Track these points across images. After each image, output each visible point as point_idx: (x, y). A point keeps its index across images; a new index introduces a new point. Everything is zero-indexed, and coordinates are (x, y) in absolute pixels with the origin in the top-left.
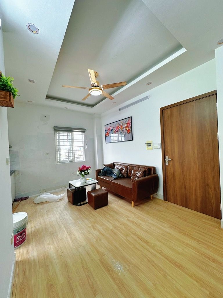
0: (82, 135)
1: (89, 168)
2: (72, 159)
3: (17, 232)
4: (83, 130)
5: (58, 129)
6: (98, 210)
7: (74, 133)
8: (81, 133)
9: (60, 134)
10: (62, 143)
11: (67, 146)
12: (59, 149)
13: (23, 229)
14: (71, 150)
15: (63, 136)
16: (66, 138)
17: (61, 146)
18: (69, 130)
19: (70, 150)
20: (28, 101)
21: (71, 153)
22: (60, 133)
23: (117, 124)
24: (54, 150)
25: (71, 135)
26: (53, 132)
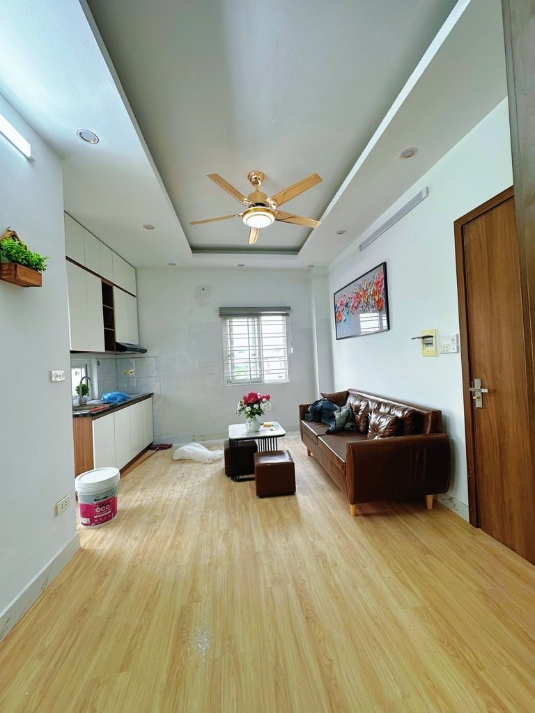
0: (281, 323)
1: (264, 400)
2: (258, 376)
3: (95, 500)
4: (285, 311)
5: (227, 313)
7: (263, 318)
8: (280, 318)
9: (234, 324)
10: (236, 343)
11: (247, 348)
12: (232, 355)
13: (106, 497)
14: (258, 357)
15: (240, 327)
16: (244, 330)
17: (235, 349)
18: (253, 312)
19: (254, 357)
20: (169, 264)
21: (258, 364)
22: (234, 320)
23: (354, 288)
24: (222, 357)
25: (256, 323)
26: (219, 319)
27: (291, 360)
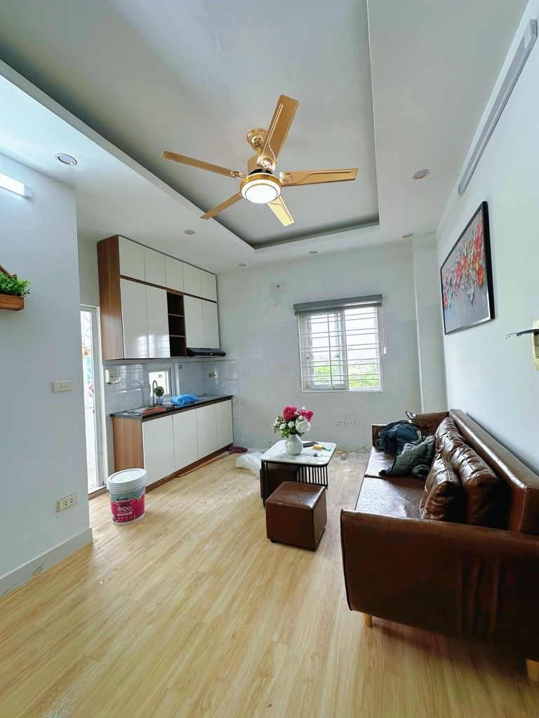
0: (372, 315)
1: (301, 417)
2: (343, 382)
3: (117, 500)
4: (376, 300)
5: (304, 310)
6: (277, 548)
7: (347, 312)
8: (372, 309)
9: (312, 321)
10: (315, 343)
11: (332, 349)
12: (310, 357)
13: (127, 499)
14: (341, 359)
15: (320, 324)
16: (324, 327)
17: (314, 350)
18: (335, 306)
19: (337, 359)
20: (240, 265)
21: (342, 367)
22: (312, 317)
24: (298, 357)
25: (339, 319)
26: (295, 318)
27: (384, 362)
